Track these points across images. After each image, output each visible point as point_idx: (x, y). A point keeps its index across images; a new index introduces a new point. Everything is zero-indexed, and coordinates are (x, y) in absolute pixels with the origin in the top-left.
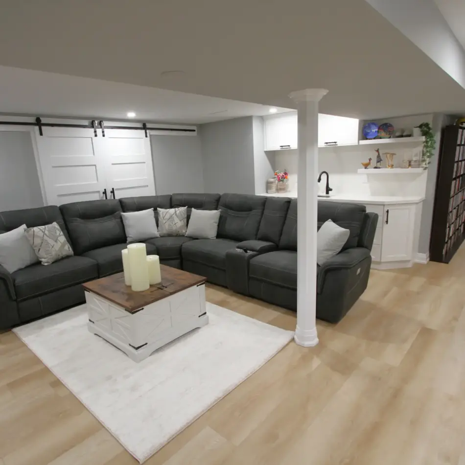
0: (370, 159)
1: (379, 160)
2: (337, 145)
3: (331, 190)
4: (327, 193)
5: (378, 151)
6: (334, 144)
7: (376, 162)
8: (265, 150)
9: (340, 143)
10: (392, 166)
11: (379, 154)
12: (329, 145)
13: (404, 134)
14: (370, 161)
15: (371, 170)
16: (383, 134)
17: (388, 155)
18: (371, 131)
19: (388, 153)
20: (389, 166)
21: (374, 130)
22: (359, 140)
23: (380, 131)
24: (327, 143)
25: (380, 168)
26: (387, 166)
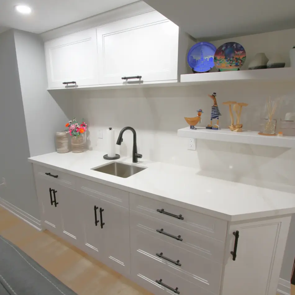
0: (200, 111)
1: (216, 114)
2: (142, 82)
3: (140, 156)
4: (135, 160)
5: (214, 96)
6: (138, 80)
7: (210, 116)
8: (50, 89)
9: (148, 79)
10: (241, 128)
11: (216, 103)
12: (129, 83)
13: (269, 63)
14: (199, 115)
15: (202, 133)
16: (224, 63)
17: (234, 106)
18: (202, 59)
19: (235, 103)
20: (234, 127)
21: (208, 55)
22: (180, 73)
23: (218, 58)
24: (125, 78)
25: (217, 129)
26: (231, 127)
